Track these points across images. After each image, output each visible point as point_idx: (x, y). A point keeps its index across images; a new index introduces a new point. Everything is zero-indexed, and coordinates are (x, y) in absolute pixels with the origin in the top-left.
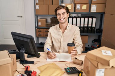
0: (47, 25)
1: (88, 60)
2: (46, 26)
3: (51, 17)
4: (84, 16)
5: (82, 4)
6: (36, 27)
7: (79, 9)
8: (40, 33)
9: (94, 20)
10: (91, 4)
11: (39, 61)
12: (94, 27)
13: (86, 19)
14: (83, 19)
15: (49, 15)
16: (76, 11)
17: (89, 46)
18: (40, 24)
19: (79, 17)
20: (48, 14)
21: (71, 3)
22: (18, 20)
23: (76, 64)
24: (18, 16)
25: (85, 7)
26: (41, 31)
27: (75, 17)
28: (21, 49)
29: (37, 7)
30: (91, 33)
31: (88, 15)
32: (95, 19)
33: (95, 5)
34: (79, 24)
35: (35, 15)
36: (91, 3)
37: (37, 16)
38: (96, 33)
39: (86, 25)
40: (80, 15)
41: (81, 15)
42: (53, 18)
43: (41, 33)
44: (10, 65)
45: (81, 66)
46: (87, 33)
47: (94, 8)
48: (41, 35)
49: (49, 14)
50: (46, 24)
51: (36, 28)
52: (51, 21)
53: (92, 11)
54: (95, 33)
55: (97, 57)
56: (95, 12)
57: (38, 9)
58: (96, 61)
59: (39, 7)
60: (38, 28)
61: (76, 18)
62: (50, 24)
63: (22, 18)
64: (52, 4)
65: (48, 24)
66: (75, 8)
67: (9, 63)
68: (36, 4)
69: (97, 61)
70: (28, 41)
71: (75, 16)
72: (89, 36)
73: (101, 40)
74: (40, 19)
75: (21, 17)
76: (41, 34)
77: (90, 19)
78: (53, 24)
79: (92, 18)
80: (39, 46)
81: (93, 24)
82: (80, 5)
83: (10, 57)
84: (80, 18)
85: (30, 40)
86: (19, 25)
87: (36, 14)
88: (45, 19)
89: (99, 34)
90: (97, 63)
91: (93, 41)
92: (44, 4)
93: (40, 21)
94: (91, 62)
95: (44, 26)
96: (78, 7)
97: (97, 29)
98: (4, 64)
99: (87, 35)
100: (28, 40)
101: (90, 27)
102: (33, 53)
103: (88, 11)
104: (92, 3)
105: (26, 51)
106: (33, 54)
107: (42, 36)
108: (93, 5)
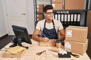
6: (35, 22)
9: (79, 16)
13: (72, 15)
22: (22, 17)
24: (22, 14)
34: (66, 19)
35: (35, 13)
61: (64, 14)
63: (25, 15)
75: (25, 14)
77: (75, 15)
84: (67, 14)
86: (23, 21)
100: (23, 31)
101: (75, 22)
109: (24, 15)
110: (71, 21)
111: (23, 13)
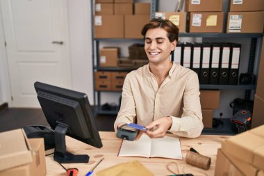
0: (121, 62)
1: (227, 160)
2: (118, 64)
3: (130, 44)
4: (210, 42)
5: (206, 13)
6: (94, 68)
7: (200, 25)
8: (103, 82)
9: (236, 51)
10: (229, 13)
11: (101, 156)
12: (236, 71)
13: (216, 50)
14: (209, 49)
15: (124, 40)
16: (191, 31)
17: (221, 114)
18: (103, 60)
19: (197, 45)
20: (122, 36)
21: (179, 11)
22: (53, 52)
24: (54, 42)
25: (212, 21)
26: (105, 77)
27: (188, 45)
28: (56, 125)
29: (98, 20)
30: (228, 84)
31: (221, 40)
32: (239, 49)
33: (237, 16)
34: (199, 62)
35: (93, 39)
36: (229, 11)
37: (96, 41)
38: (241, 83)
39: (215, 65)
40: (199, 40)
41: (204, 39)
42: (134, 45)
43: (107, 82)
44: (27, 168)
45: (207, 172)
46: (218, 84)
47: (235, 23)
48: (105, 86)
49: (124, 38)
50: (118, 60)
51: (96, 70)
52: (130, 53)
53: (230, 30)
54: (236, 84)
55: (254, 156)
56: (239, 31)
57: (100, 24)
58: (251, 165)
59: (102, 19)
60: (98, 69)
61: (192, 46)
62: (126, 59)
63: (63, 46)
64: (134, 13)
65: (122, 59)
66: (188, 22)
67: (26, 164)
68: (94, 14)
69: (254, 167)
70: (74, 107)
71: (189, 42)
72: (222, 92)
73: (253, 102)
74: (105, 48)
75: (61, 43)
76: (104, 84)
77: (226, 51)
78: (134, 61)
79: (231, 46)
80: (101, 112)
81: (233, 62)
82: (200, 15)
83: (28, 149)
84: (202, 46)
85: (80, 103)
86: (56, 62)
87: (95, 37)
88: (116, 50)
89: (247, 87)
90: (255, 170)
91: (232, 104)
92: (114, 14)
93: (104, 53)
94: (236, 167)
95: (114, 64)
96: (196, 20)
97: (242, 75)
98: (13, 165)
99: (218, 90)
100: (75, 105)
101: (225, 69)
102: (87, 135)
103: (221, 30)
104: (231, 9)
105: (68, 130)
106: (85, 137)
107: (109, 87)
108: (234, 16)
109: (59, 46)
110: (213, 66)
111: (55, 40)
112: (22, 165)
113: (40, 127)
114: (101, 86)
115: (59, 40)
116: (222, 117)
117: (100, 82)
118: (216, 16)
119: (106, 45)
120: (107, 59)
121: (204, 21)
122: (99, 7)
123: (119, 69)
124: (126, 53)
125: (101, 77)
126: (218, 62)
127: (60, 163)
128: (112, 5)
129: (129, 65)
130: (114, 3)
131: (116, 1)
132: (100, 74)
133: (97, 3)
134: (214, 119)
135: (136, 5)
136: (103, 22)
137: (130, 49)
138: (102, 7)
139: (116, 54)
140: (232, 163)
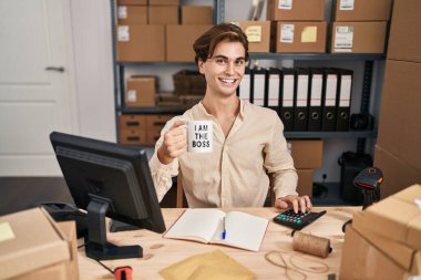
0: (161, 99)
2: (156, 103)
3: (176, 70)
4: (305, 66)
5: (300, 23)
6: (117, 110)
7: (291, 41)
8: (133, 132)
9: (346, 81)
10: (335, 24)
11: (161, 246)
12: (347, 110)
13: (317, 79)
14: (306, 77)
15: (167, 64)
16: (279, 50)
17: (325, 176)
18: (132, 96)
19: (288, 72)
20: (162, 59)
21: (256, 19)
22: (48, 84)
23: (305, 253)
24: (49, 69)
26: (136, 124)
28: (89, 200)
29: (124, 33)
30: (335, 130)
31: (321, 63)
32: (349, 77)
33: (347, 28)
34: (292, 98)
35: (116, 63)
36: (333, 20)
37: (120, 67)
38: (353, 128)
39: (316, 102)
41: (295, 62)
42: (181, 73)
43: (138, 132)
44: (62, 269)
45: (326, 261)
46: (321, 130)
47: (344, 39)
48: (137, 139)
49: (166, 62)
50: (157, 95)
51: (120, 114)
52: (176, 85)
53: (337, 49)
54: (347, 130)
56: (350, 51)
57: (127, 39)
59: (130, 31)
60: (123, 109)
62: (170, 95)
63: (65, 73)
64: (180, 22)
65: (163, 95)
67: (59, 263)
68: (116, 23)
69: (410, 247)
70: (124, 169)
71: (274, 67)
72: (326, 142)
74: (133, 77)
75: (61, 70)
76: (136, 134)
77: (332, 80)
78: (182, 98)
79: (339, 73)
81: (341, 97)
82: (292, 26)
83: (62, 238)
84: (296, 72)
85: (134, 164)
86: (53, 101)
87: (118, 59)
88: (152, 80)
89: (360, 134)
90: (411, 251)
92: (148, 23)
93: (132, 86)
94: (377, 248)
95: (150, 103)
96: (286, 33)
97: (354, 116)
99: (319, 139)
101: (330, 108)
102: (142, 214)
103: (323, 50)
104: (338, 18)
105: (110, 206)
106: (140, 218)
107: (142, 141)
108: (341, 28)
109: (57, 74)
110: (313, 103)
111: (50, 65)
112: (54, 265)
113: (57, 205)
114: (130, 139)
115: (58, 65)
116: (327, 180)
117: (128, 132)
118: (315, 28)
119: (134, 73)
120: (137, 95)
121: (298, 34)
122: (123, 12)
123: (158, 109)
124: (168, 84)
125: (130, 124)
126: (320, 97)
127: (98, 260)
128: (145, 8)
129: (174, 104)
130: (148, 5)
131: (151, 3)
132: (129, 118)
133: (119, 5)
134: (314, 184)
135: (184, 9)
136: (131, 36)
137: (175, 78)
138: (128, 11)
139: (152, 87)
140: (372, 244)
